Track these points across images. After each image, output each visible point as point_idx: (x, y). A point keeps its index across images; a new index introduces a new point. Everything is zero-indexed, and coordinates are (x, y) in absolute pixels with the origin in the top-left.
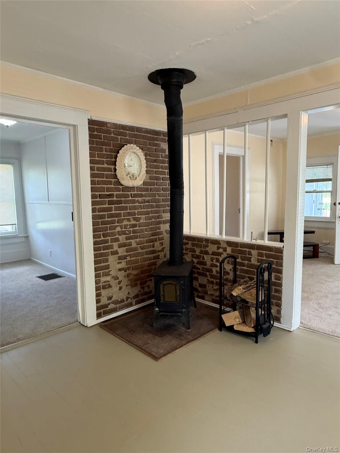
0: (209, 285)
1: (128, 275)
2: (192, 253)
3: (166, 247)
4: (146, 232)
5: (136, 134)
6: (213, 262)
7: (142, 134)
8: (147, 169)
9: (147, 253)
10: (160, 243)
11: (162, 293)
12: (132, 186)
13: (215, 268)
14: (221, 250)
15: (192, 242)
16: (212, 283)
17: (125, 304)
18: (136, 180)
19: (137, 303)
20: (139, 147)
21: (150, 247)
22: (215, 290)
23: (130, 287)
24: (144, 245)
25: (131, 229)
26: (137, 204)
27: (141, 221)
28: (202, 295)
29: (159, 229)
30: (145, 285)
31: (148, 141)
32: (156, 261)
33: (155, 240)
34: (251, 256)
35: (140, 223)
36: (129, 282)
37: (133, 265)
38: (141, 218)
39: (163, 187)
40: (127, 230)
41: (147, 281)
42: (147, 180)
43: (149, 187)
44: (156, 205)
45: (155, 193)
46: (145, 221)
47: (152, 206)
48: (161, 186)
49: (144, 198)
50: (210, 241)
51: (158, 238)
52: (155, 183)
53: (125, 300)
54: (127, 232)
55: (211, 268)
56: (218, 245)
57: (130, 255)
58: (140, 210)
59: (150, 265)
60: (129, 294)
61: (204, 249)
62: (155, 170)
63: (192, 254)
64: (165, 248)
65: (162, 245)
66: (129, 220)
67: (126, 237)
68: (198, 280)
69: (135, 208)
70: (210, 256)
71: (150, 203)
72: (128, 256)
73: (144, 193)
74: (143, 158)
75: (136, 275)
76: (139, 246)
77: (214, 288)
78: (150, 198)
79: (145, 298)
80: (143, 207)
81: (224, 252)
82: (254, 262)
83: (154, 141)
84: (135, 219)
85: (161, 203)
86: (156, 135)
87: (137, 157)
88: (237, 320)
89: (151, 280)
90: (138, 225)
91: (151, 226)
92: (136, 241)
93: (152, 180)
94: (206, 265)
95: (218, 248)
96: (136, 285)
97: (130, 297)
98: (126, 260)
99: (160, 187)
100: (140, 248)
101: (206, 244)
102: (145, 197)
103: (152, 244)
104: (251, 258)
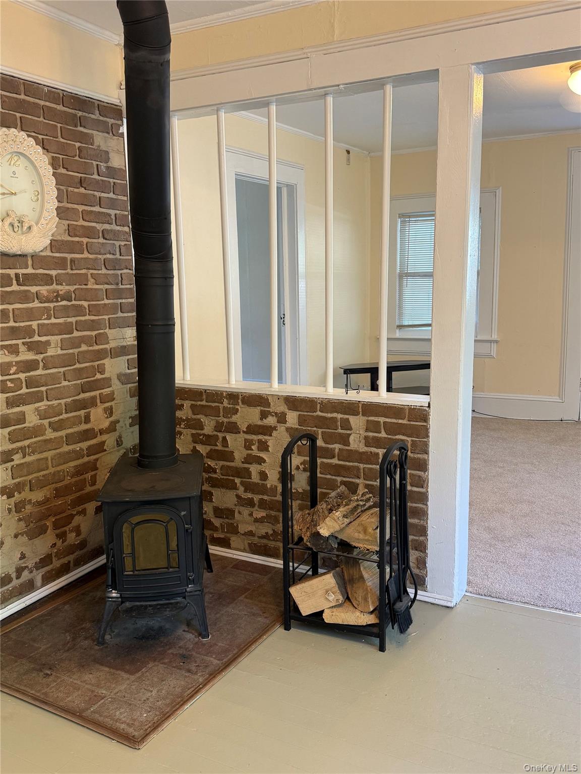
0: (242, 509)
1: (19, 507)
2: (194, 432)
3: (121, 420)
4: (66, 383)
5: (24, 100)
6: (250, 452)
7: (42, 103)
8: (61, 205)
9: (70, 440)
10: (105, 410)
11: (127, 550)
12: (19, 253)
13: (258, 466)
14: (271, 421)
15: (193, 403)
16: (250, 503)
17: (14, 588)
18: (30, 235)
19: (47, 580)
20: (36, 139)
21: (77, 421)
22: (256, 520)
23: (25, 539)
24: (61, 417)
25: (22, 376)
26: (36, 304)
27: (51, 352)
28: (222, 536)
29: (102, 373)
30: (67, 528)
31: (59, 125)
32: (97, 460)
33: (92, 403)
34: (348, 432)
35: (47, 357)
36: (22, 524)
37: (30, 477)
38: (48, 343)
39: (105, 256)
40: (10, 380)
41: (72, 517)
42: (60, 234)
43: (69, 256)
44: (89, 305)
45: (86, 275)
46: (60, 352)
47: (79, 311)
48: (100, 254)
49: (54, 286)
50: (240, 397)
51: (98, 397)
52: (85, 246)
53: (14, 576)
54: (9, 384)
55: (246, 466)
56: (262, 408)
57: (21, 448)
58: (46, 322)
59: (79, 471)
60: (24, 557)
61: (225, 420)
62: (81, 208)
63: (193, 435)
64: (118, 421)
65: (111, 414)
66: (14, 350)
67: (7, 398)
68: (211, 501)
69: (31, 315)
70: (242, 437)
71: (74, 302)
72: (17, 453)
73: (53, 273)
74: (47, 170)
75: (40, 504)
76: (46, 422)
77: (255, 516)
78: (72, 288)
79: (69, 562)
80: (52, 312)
81: (278, 425)
82: (356, 446)
83: (76, 126)
84: (31, 347)
85: (102, 302)
86: (80, 110)
87: (30, 167)
88: (332, 597)
89: (83, 512)
90: (41, 364)
91: (78, 366)
92: (37, 409)
93: (76, 236)
94: (232, 459)
95: (264, 415)
96: (42, 531)
97: (27, 567)
98: (12, 463)
99: (100, 256)
100: (50, 426)
101: (231, 406)
102: (57, 284)
103: (82, 413)
104: (350, 435)
